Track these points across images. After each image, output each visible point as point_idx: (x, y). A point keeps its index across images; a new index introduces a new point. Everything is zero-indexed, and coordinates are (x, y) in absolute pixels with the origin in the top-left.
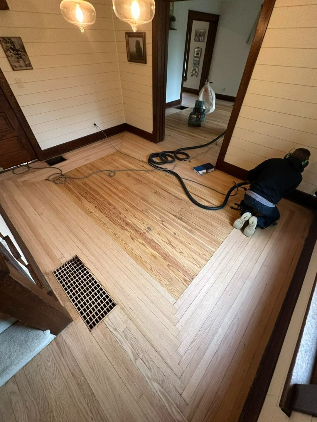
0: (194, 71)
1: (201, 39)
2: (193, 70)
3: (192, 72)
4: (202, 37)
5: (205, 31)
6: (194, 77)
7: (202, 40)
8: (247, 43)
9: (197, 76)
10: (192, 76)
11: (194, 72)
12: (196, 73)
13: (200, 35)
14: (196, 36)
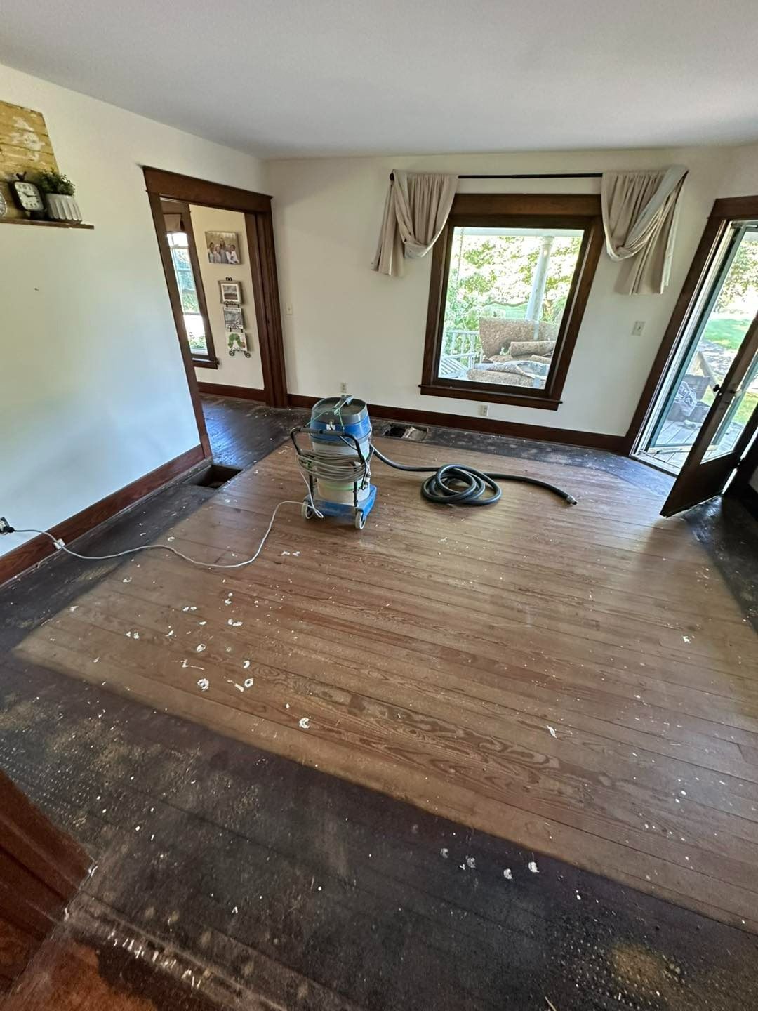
0: (235, 342)
1: (232, 258)
2: (232, 338)
3: (231, 345)
4: (234, 253)
5: (238, 236)
6: (239, 356)
7: (236, 259)
8: (377, 268)
9: (247, 355)
10: (232, 353)
11: (236, 345)
12: (244, 347)
13: (223, 246)
14: (212, 250)
